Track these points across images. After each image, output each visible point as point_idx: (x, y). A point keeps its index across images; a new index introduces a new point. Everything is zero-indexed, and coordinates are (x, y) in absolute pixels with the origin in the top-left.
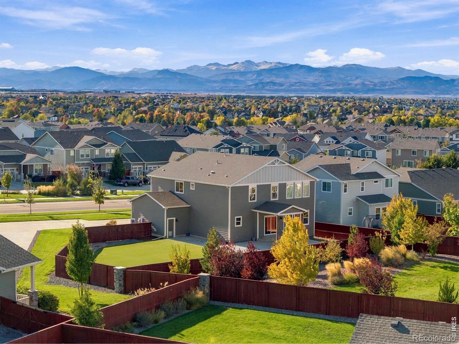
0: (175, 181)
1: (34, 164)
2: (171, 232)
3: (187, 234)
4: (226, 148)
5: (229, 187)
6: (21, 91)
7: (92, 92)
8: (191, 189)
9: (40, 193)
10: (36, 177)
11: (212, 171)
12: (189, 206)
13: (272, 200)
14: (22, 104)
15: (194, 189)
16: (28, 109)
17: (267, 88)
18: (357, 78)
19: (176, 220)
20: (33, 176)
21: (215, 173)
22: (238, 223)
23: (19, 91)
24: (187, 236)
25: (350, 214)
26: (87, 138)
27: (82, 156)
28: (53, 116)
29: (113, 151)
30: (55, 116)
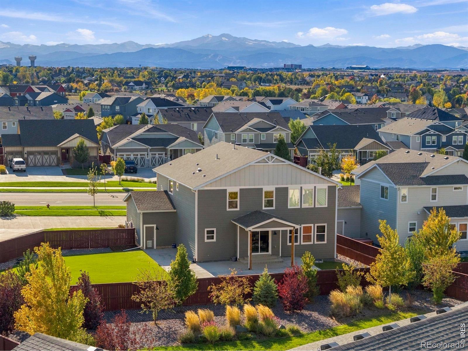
0: (169, 180)
2: (150, 242)
4: (433, 135)
5: (193, 191)
6: (376, 69)
7: (448, 71)
11: (199, 169)
12: (175, 211)
13: (264, 208)
15: (178, 190)
22: (210, 238)
23: (373, 69)
25: (412, 230)
26: (253, 121)
28: (364, 96)
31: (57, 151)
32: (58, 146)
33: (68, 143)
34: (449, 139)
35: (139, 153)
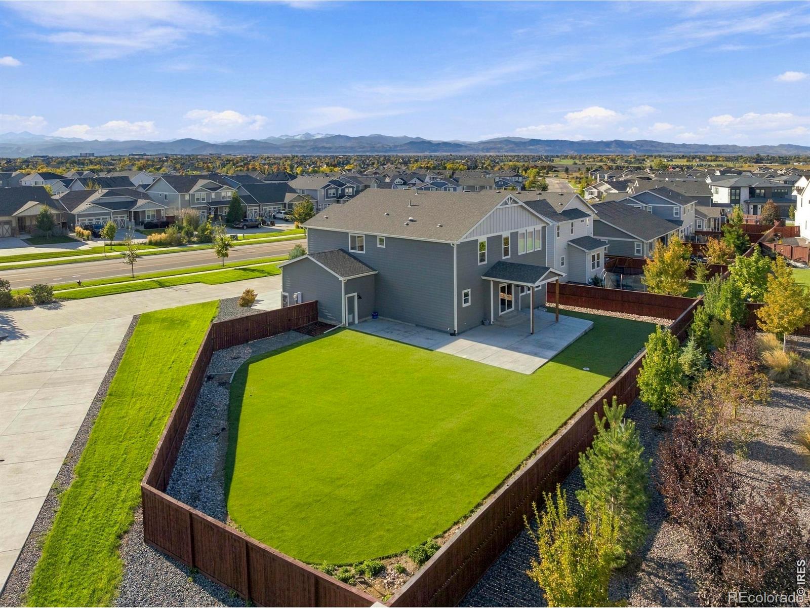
0: (350, 235)
1: (146, 210)
2: (351, 316)
3: (373, 315)
4: (334, 188)
5: (453, 245)
6: (150, 155)
7: (201, 155)
8: (378, 246)
9: (151, 243)
10: (149, 223)
11: (410, 218)
12: (376, 272)
13: (504, 258)
14: (149, 163)
15: (384, 247)
16: (153, 166)
17: (321, 150)
18: (379, 143)
19: (359, 297)
20: (146, 222)
21: (416, 221)
22: (466, 301)
23: (148, 155)
24: (373, 318)
25: (563, 264)
26: (201, 183)
27: (198, 200)
29: (229, 194)
30: (174, 170)
31: (11, 221)
32: (14, 215)
33: (26, 212)
34: (343, 190)
35: (101, 217)
